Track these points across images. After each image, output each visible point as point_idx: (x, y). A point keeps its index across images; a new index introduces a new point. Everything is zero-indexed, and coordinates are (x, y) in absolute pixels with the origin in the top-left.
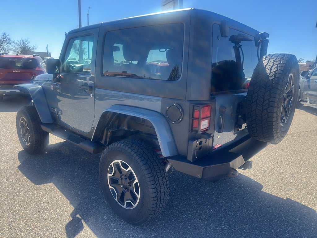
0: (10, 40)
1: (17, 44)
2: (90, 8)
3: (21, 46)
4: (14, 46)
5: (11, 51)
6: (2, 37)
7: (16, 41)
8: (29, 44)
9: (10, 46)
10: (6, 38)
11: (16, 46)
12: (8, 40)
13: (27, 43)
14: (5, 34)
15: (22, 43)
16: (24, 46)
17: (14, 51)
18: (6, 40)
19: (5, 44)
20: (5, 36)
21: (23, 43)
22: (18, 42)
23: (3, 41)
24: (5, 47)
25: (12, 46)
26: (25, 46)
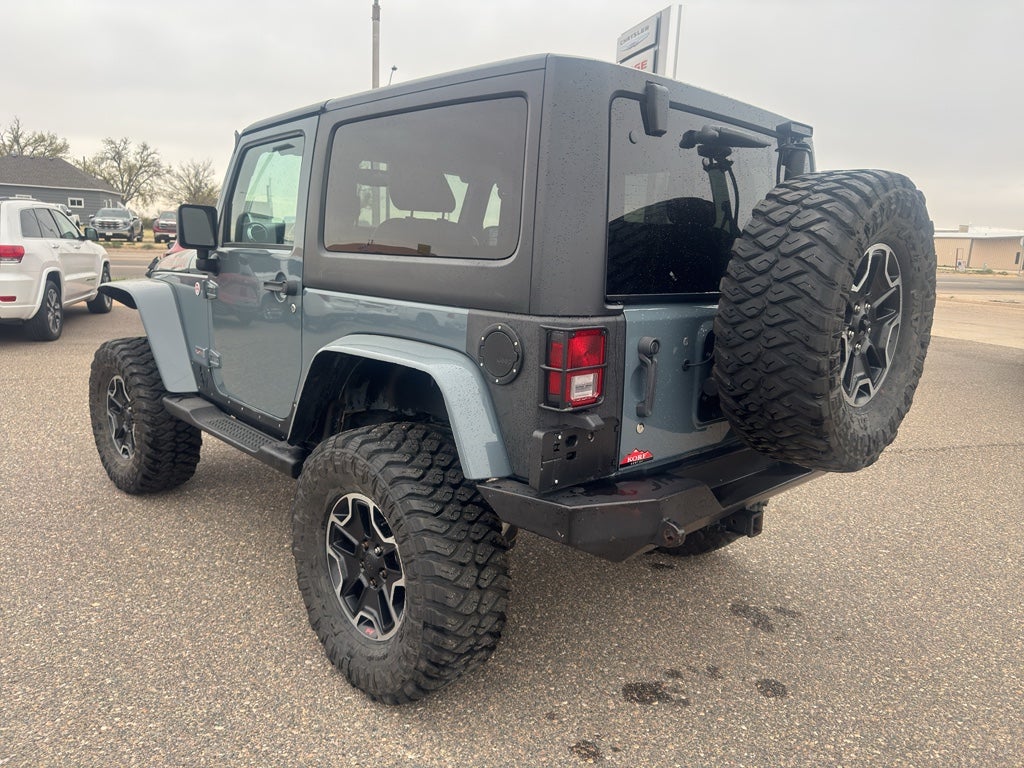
0: (160, 166)
1: (179, 177)
2: (394, 69)
3: (190, 181)
4: (171, 183)
5: (161, 198)
6: (138, 157)
7: (176, 169)
8: (213, 177)
9: (160, 182)
10: (150, 160)
11: (176, 183)
12: (155, 165)
13: (206, 174)
14: (145, 147)
15: (193, 172)
16: (197, 184)
17: (171, 196)
18: (149, 166)
19: (145, 176)
20: (145, 153)
21: (197, 175)
22: (181, 173)
23: (140, 168)
24: (144, 185)
25: (165, 181)
26: (200, 183)
